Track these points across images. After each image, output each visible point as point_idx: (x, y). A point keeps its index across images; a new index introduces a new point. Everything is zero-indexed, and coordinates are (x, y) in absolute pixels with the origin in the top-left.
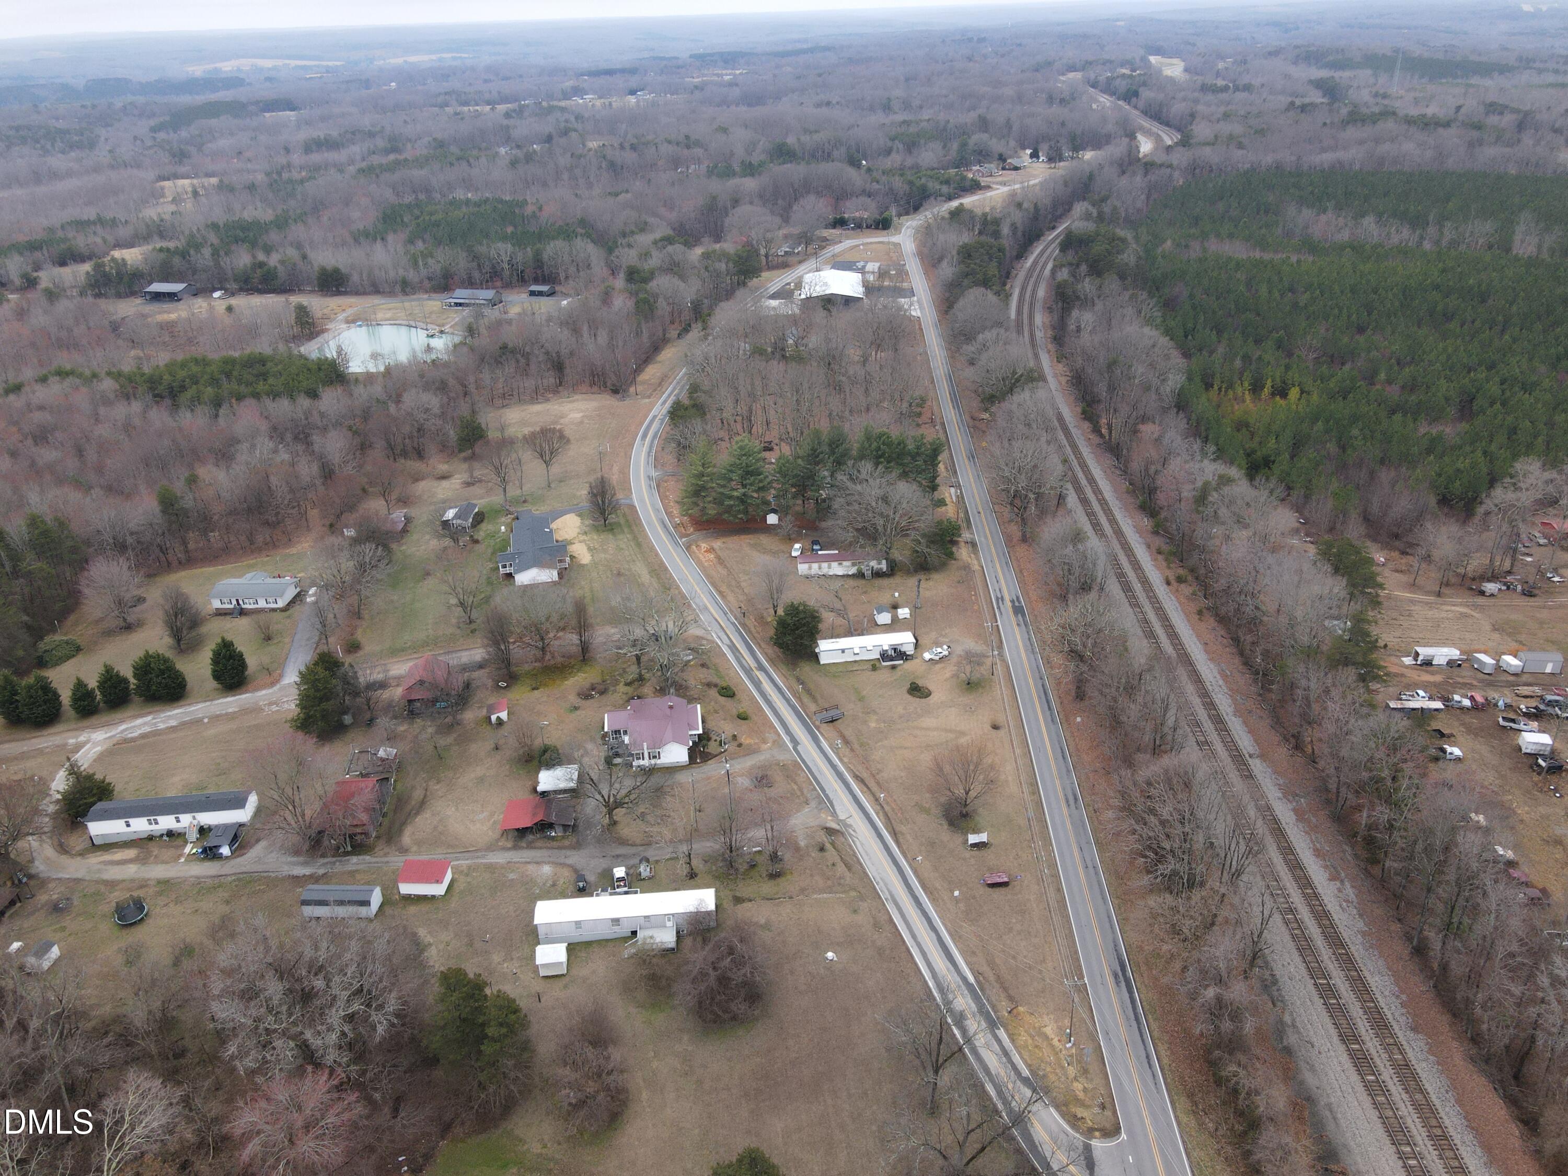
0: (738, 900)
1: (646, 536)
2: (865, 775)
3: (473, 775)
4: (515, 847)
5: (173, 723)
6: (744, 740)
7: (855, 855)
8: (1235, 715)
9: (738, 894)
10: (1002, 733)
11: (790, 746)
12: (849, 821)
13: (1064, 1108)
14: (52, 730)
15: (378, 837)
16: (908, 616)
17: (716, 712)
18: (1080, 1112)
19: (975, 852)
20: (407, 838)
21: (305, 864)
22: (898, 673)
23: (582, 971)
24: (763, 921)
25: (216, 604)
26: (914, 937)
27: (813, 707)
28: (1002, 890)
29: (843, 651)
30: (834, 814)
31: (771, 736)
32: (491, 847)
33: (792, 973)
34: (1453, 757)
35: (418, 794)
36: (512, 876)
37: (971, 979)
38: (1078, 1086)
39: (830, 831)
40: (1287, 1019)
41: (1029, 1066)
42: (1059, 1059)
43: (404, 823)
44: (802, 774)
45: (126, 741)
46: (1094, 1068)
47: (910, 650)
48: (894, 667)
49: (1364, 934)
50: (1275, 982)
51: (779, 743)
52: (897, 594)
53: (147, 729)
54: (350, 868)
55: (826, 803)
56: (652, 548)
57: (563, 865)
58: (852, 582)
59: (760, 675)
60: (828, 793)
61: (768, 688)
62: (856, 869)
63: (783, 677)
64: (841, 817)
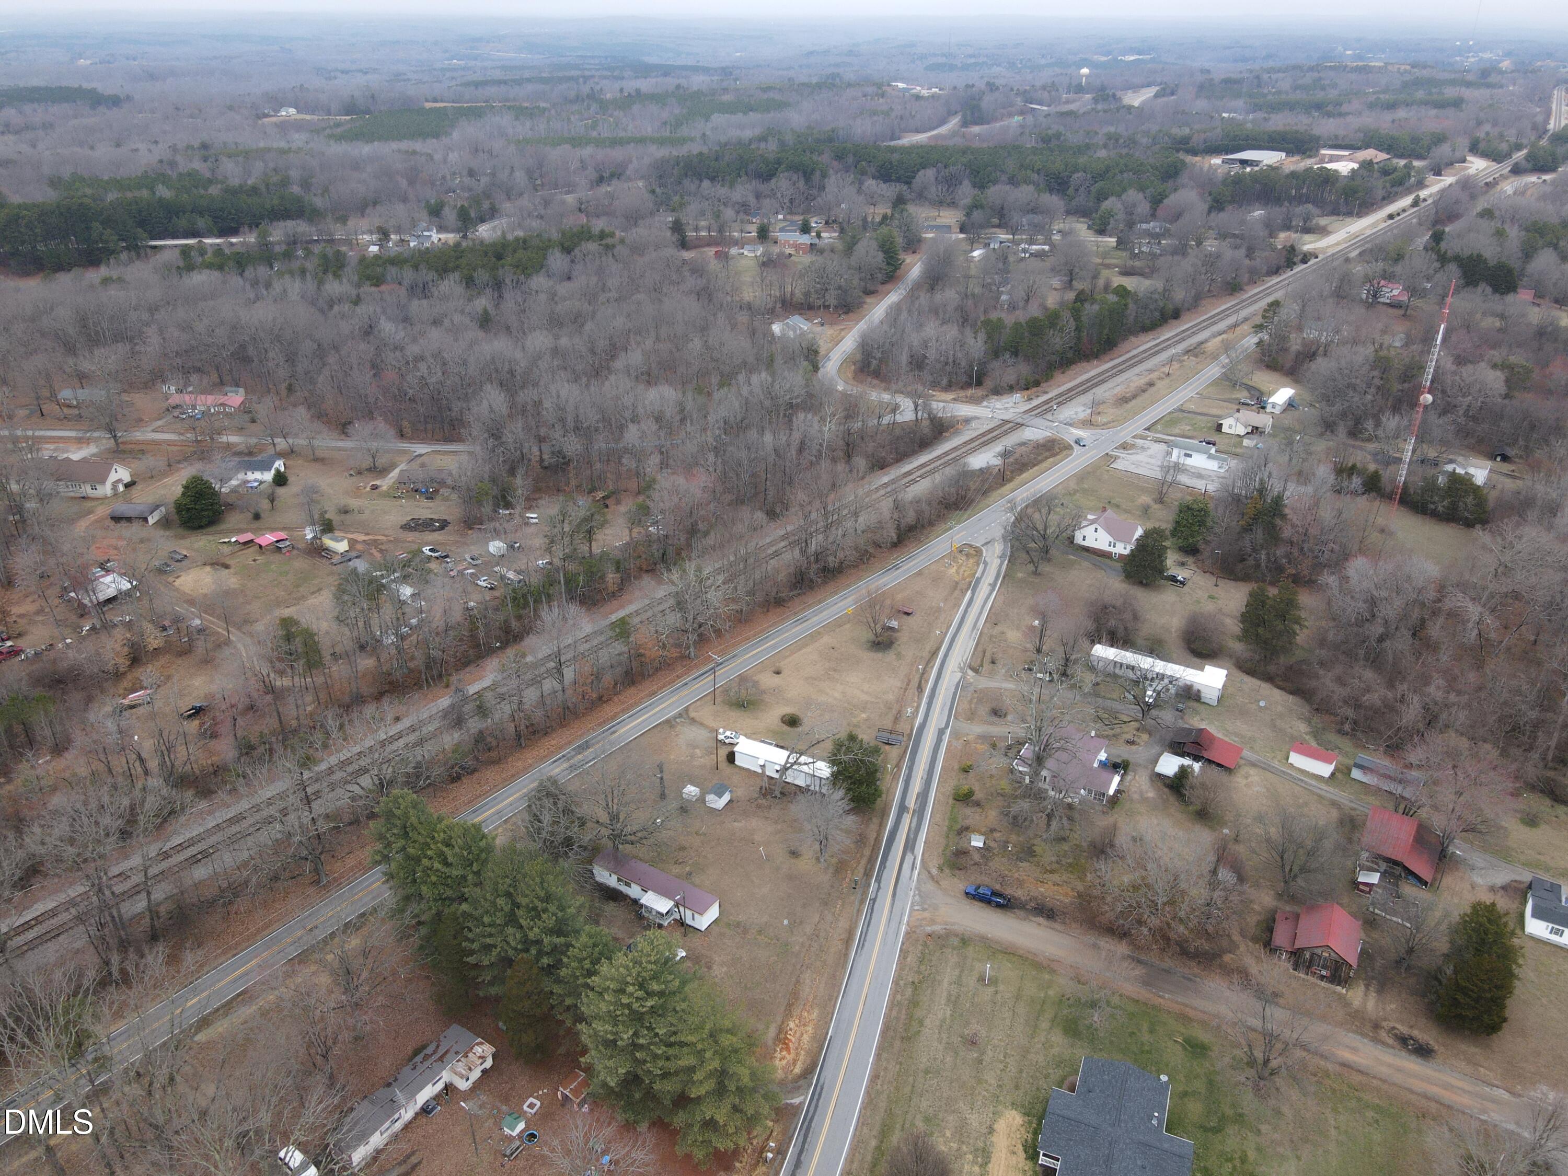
11: (948, 730)
30: (963, 677)
31: (958, 744)
32: (1253, 764)
37: (970, 592)
39: (976, 671)
41: (978, 567)
44: (960, 710)
46: (950, 557)
51: (955, 735)
55: (962, 684)
59: (911, 803)
60: (953, 690)
61: (916, 787)
62: (980, 649)
63: (888, 793)
64: (960, 673)
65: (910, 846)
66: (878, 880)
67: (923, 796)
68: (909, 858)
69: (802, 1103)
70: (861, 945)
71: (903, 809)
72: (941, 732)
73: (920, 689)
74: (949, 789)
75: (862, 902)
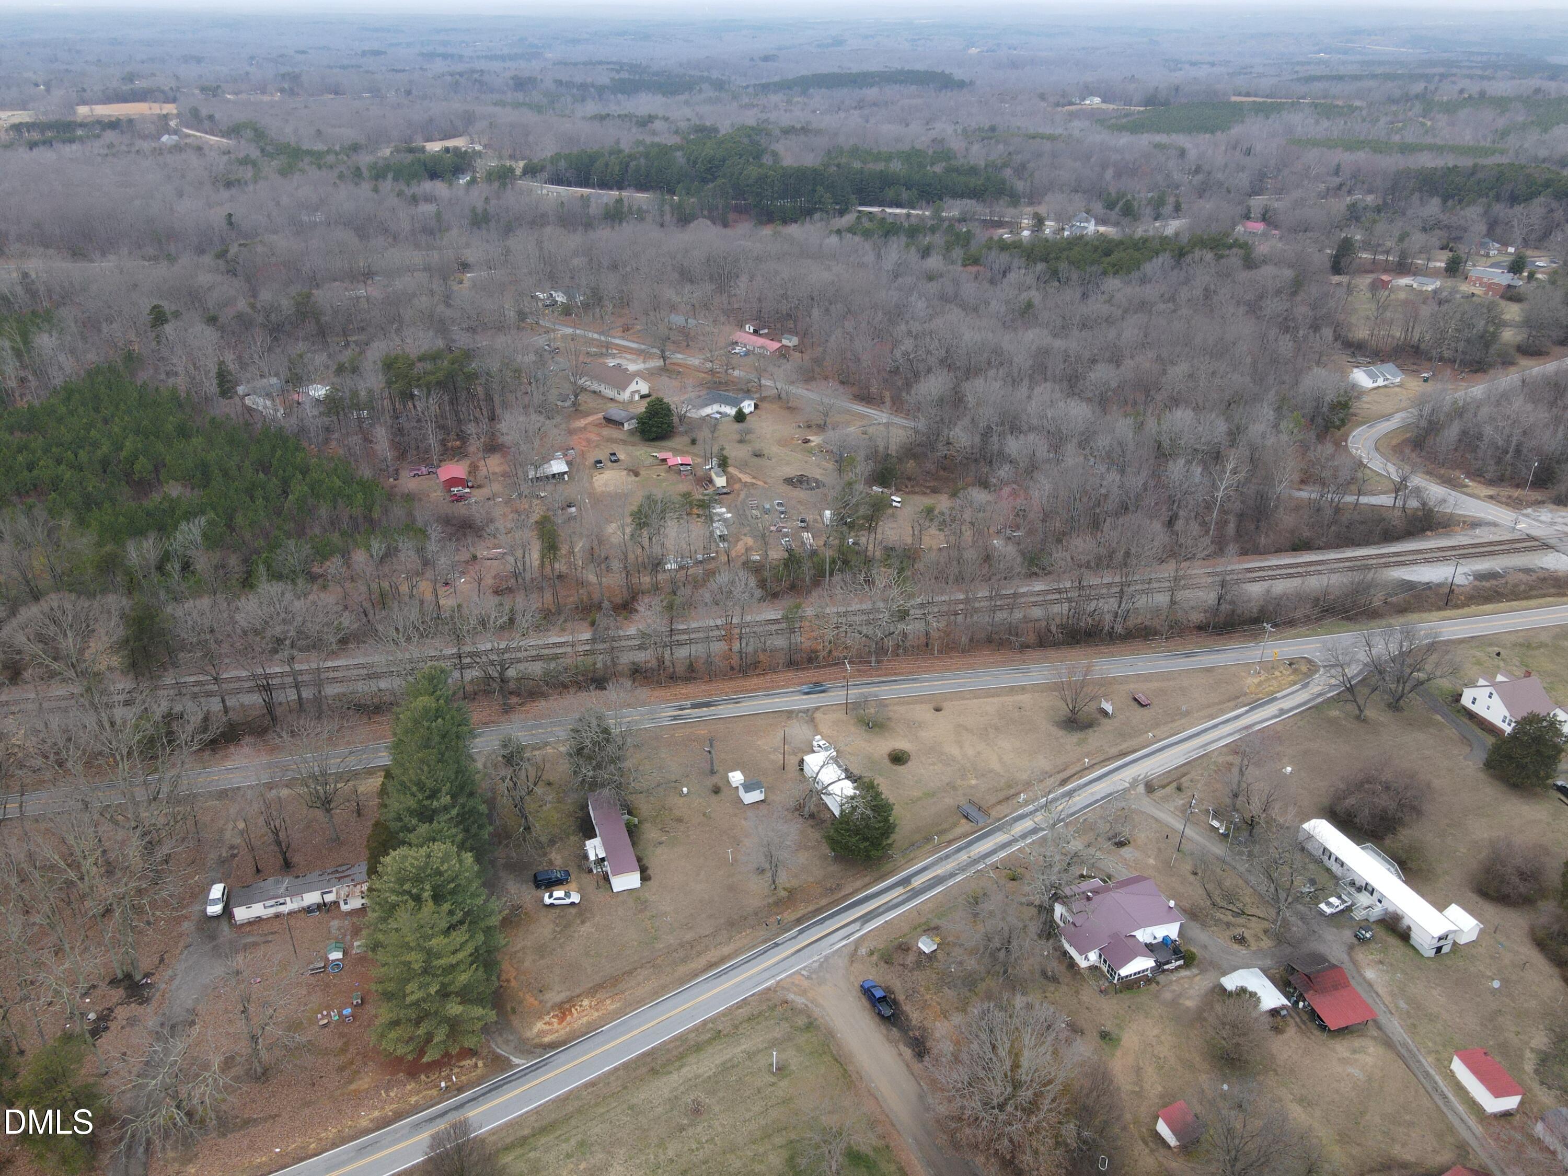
2: (1056, 779)
10: (945, 705)
12: (1128, 780)
30: (1127, 790)
39: (1151, 789)
51: (1047, 840)
55: (1114, 797)
57: (1354, 962)
59: (917, 882)
60: (1100, 796)
62: (1183, 770)
63: (910, 861)
64: (1127, 785)
65: (866, 918)
66: (801, 932)
67: (939, 880)
68: (856, 926)
69: (518, 1066)
70: (718, 975)
71: (906, 881)
72: (1033, 831)
73: (1064, 782)
74: (972, 886)
75: (765, 941)
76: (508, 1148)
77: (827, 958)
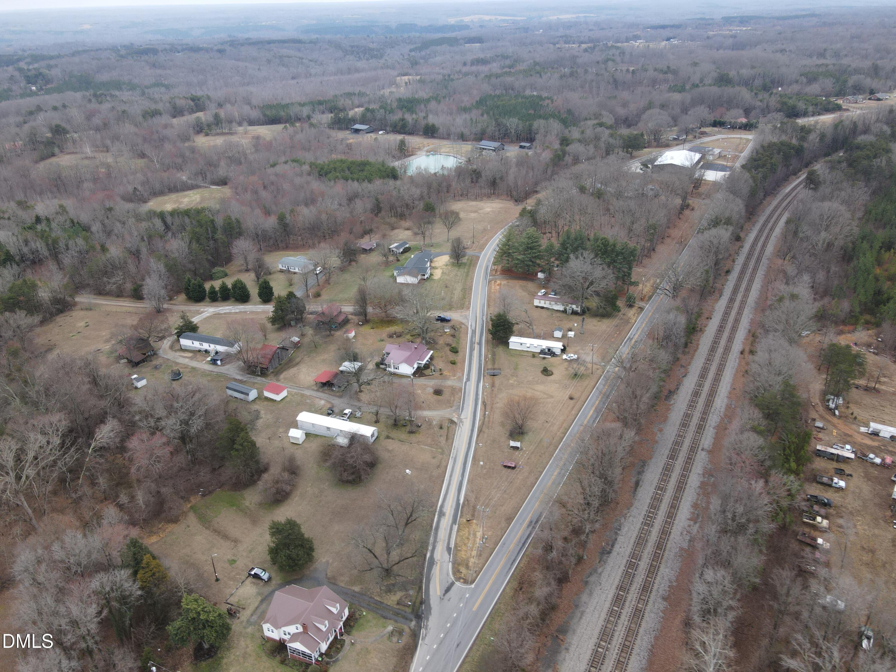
0: (388, 437)
1: (474, 273)
2: (489, 403)
3: (322, 358)
4: (317, 390)
5: (237, 311)
6: (445, 373)
7: (454, 435)
8: (714, 428)
9: (390, 435)
10: (572, 402)
11: (464, 380)
12: (464, 420)
13: (456, 565)
14: (199, 304)
15: (272, 372)
16: (573, 336)
17: (442, 357)
18: (463, 570)
19: (511, 451)
20: (282, 376)
21: (242, 375)
22: (545, 361)
23: (306, 445)
24: (390, 448)
25: (280, 267)
26: (451, 476)
27: (490, 366)
28: (510, 470)
29: (521, 344)
30: (459, 415)
31: (459, 374)
32: (308, 388)
33: (387, 473)
34: (837, 486)
35: (298, 360)
36: (308, 401)
37: (461, 501)
38: (472, 560)
39: (452, 422)
40: (600, 570)
41: (456, 544)
42: (473, 547)
43: (285, 370)
44: (460, 394)
45: (219, 314)
46: (485, 555)
47: (558, 352)
48: (544, 358)
49: (682, 549)
50: (609, 553)
51: (460, 379)
52: (576, 325)
53: (228, 311)
54: (256, 381)
55: (460, 409)
56: (472, 279)
57: (329, 402)
58: (558, 314)
59: (476, 347)
60: (465, 405)
61: (476, 353)
62: (450, 441)
63: (487, 350)
64: (462, 417)
65: (474, 332)
66: (483, 321)
67: (472, 350)
68: (473, 328)
71: (480, 344)
72: (468, 379)
73: (484, 404)
74: (460, 354)
75: (487, 315)
76: (468, 273)
77: (468, 320)
